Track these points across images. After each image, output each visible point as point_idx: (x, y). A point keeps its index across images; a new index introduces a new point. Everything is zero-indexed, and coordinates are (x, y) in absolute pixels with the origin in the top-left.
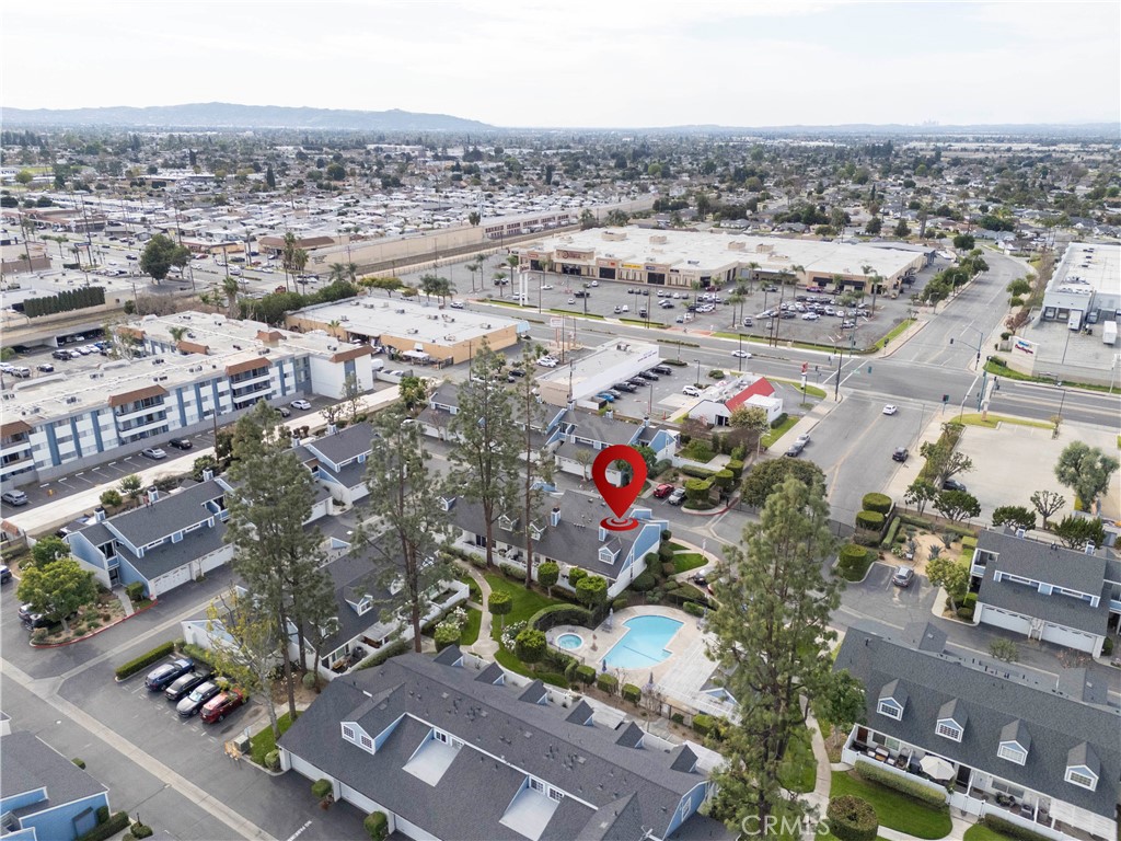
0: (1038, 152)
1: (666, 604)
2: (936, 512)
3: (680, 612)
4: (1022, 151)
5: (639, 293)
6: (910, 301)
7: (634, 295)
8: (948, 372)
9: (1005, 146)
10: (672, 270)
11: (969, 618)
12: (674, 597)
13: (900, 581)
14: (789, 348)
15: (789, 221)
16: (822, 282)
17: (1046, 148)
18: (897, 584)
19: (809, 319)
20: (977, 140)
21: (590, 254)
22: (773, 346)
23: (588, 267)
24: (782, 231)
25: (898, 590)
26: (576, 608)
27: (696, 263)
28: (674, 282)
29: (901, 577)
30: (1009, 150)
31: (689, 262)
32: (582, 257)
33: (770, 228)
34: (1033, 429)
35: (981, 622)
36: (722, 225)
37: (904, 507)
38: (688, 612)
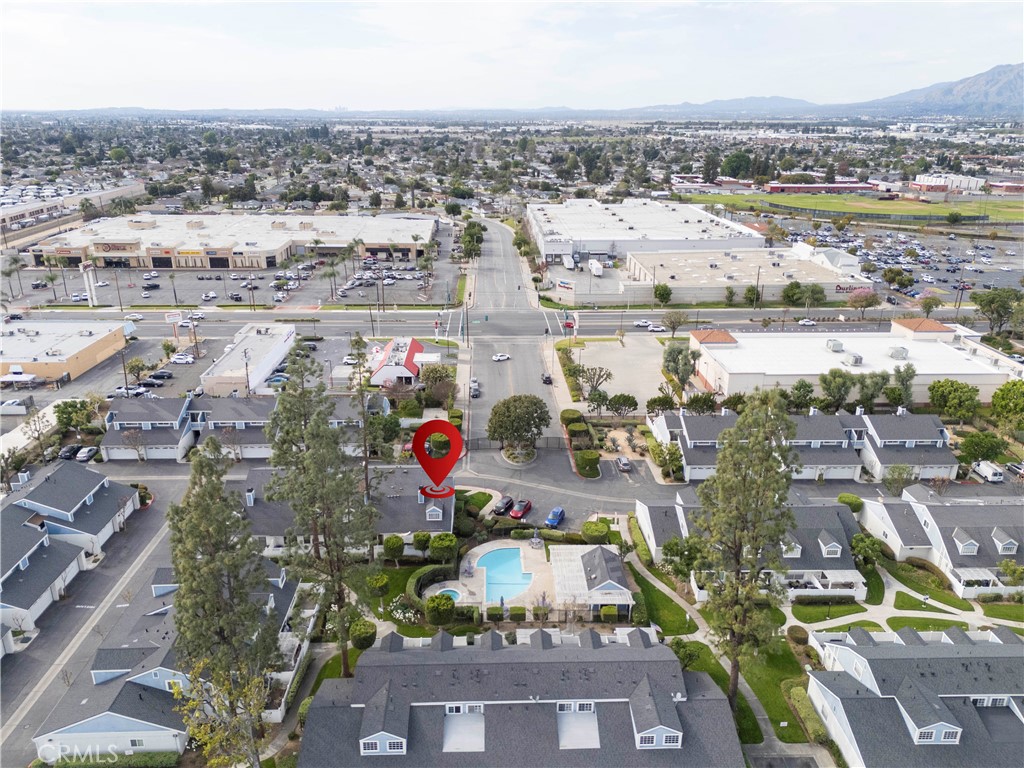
0: (438, 133)
1: (495, 539)
2: (610, 413)
3: (509, 541)
4: (426, 133)
5: (210, 279)
6: (450, 260)
7: (205, 281)
8: (522, 312)
9: (413, 129)
10: (235, 253)
11: (682, 479)
12: (500, 530)
13: (626, 468)
14: (395, 311)
15: (296, 200)
16: (374, 251)
17: (443, 130)
18: (624, 471)
19: (389, 285)
20: (386, 124)
21: (136, 245)
22: (381, 311)
23: (138, 259)
24: (294, 209)
25: (626, 475)
26: (437, 566)
27: (254, 244)
28: (239, 264)
29: (625, 465)
30: (417, 132)
31: (247, 244)
32: (128, 247)
33: (283, 207)
34: (607, 343)
35: (691, 480)
36: (234, 206)
37: (589, 415)
38: (515, 538)
